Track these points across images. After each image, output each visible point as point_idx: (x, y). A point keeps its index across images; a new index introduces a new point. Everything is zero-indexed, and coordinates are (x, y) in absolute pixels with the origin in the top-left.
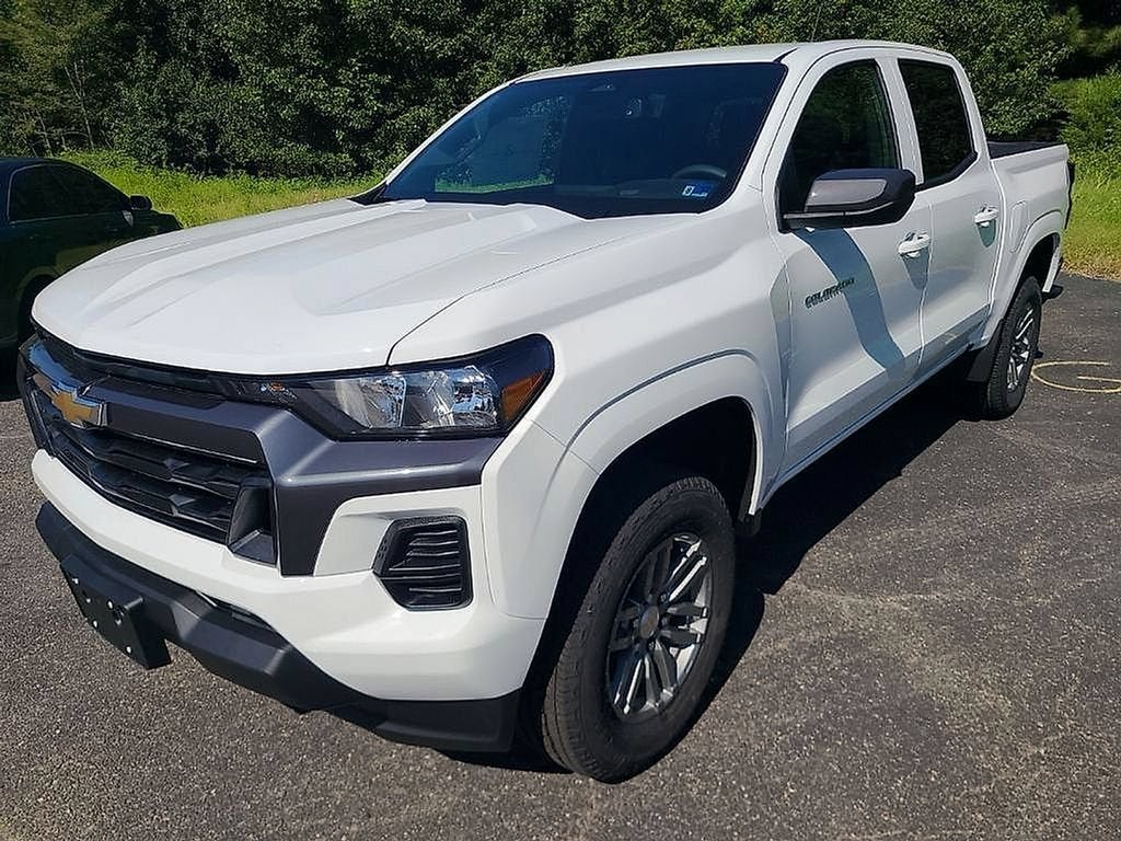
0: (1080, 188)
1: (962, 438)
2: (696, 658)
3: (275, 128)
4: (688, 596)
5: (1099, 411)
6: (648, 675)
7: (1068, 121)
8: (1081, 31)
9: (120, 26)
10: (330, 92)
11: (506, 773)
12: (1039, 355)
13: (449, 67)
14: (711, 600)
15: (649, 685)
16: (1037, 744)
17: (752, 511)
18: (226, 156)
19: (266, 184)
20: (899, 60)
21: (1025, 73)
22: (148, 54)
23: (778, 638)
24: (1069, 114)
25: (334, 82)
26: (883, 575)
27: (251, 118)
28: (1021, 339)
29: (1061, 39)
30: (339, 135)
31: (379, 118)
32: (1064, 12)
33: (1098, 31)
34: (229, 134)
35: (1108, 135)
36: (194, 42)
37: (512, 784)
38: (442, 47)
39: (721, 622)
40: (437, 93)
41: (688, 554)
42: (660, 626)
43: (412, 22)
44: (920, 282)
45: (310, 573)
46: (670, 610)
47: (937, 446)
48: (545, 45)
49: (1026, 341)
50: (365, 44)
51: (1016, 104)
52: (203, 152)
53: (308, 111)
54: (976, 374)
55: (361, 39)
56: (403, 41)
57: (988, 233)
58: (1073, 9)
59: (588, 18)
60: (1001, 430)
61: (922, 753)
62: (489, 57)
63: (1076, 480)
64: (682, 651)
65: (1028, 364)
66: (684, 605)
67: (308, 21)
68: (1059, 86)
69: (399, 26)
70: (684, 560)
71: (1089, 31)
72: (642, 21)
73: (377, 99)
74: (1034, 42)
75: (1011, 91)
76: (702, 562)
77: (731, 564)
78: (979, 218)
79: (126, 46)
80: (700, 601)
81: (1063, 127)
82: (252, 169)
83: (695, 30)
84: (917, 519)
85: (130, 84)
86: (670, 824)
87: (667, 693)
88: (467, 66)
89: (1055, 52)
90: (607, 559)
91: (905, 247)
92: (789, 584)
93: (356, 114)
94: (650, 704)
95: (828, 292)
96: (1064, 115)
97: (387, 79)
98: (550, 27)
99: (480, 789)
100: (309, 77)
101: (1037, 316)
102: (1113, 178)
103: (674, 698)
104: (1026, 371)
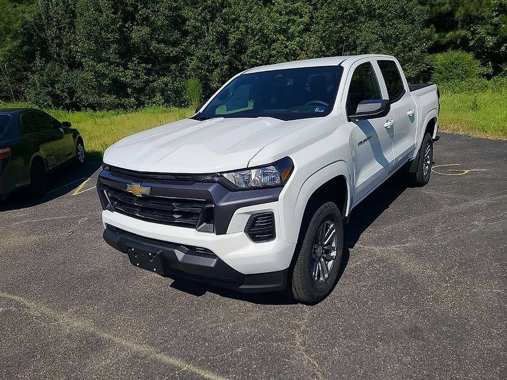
0: (442, 98)
1: (409, 193)
2: (333, 264)
3: (101, 89)
4: (330, 243)
5: (457, 181)
6: (320, 269)
7: (435, 71)
8: (436, 34)
9: (26, 48)
10: (125, 72)
11: (276, 306)
12: (434, 163)
13: (176, 60)
14: (337, 244)
15: (321, 272)
16: (447, 283)
17: (346, 215)
18: (78, 102)
19: (98, 113)
20: (377, 61)
21: (415, 52)
22: (40, 59)
23: (357, 261)
24: (435, 68)
25: (126, 68)
26: (389, 239)
27: (89, 85)
28: (427, 156)
29: (429, 38)
30: (129, 90)
31: (147, 83)
32: (428, 27)
33: (443, 34)
34: (79, 93)
35: (450, 76)
36: (59, 53)
37: (279, 309)
38: (173, 51)
39: (341, 252)
40: (171, 71)
41: (330, 228)
42: (322, 253)
43: (159, 42)
44: (392, 137)
45: (225, 234)
46: (325, 248)
47: (400, 197)
48: (216, 49)
49: (428, 157)
50: (139, 52)
51: (413, 65)
52: (68, 101)
53: (115, 81)
54: (412, 170)
55: (137, 50)
56: (156, 50)
57: (412, 118)
58: (432, 26)
59: (235, 37)
60: (424, 190)
61: (410, 289)
62: (193, 55)
63: (452, 205)
64: (329, 262)
65: (430, 166)
66: (329, 246)
67: (113, 42)
68: (430, 57)
69: (154, 43)
70: (329, 230)
71: (440, 34)
72: (257, 37)
73: (145, 75)
74: (418, 39)
75: (410, 60)
76: (334, 231)
77: (342, 232)
78: (408, 113)
79: (31, 57)
80: (334, 245)
81: (433, 73)
82: (93, 107)
83: (279, 40)
84: (398, 221)
85: (33, 73)
86: (333, 314)
87: (326, 276)
88: (184, 59)
89: (427, 44)
90: (309, 228)
91: (386, 125)
92: (357, 245)
93: (136, 81)
94: (321, 279)
95: (365, 140)
96: (432, 69)
97: (150, 66)
98: (218, 41)
99: (269, 311)
100: (115, 66)
101: (431, 147)
102: (454, 93)
103: (328, 277)
104: (430, 168)
